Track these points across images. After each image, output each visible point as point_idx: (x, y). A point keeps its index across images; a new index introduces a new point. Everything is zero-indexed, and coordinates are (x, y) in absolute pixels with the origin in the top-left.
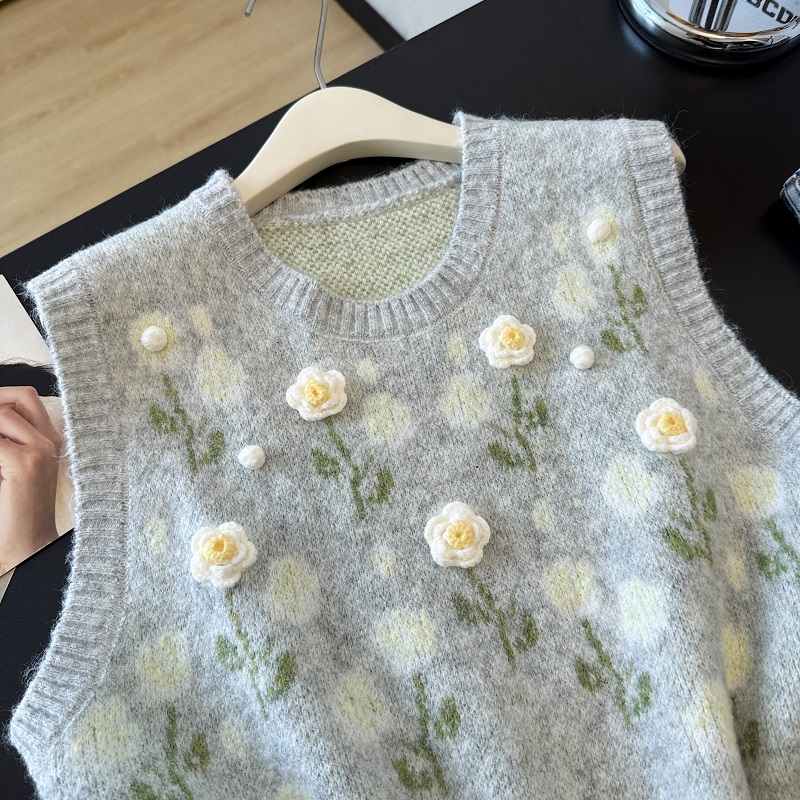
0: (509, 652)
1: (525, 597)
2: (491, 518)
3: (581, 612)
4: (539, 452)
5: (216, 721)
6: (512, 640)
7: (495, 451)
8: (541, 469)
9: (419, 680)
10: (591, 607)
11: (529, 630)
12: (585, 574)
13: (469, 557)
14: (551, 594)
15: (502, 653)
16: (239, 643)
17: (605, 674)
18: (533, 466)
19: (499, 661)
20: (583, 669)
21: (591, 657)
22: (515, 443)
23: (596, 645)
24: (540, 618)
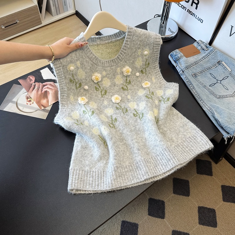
0: (124, 113)
1: (126, 107)
2: (122, 97)
3: (134, 108)
4: (129, 88)
5: (84, 121)
6: (124, 111)
7: (122, 88)
8: (129, 91)
9: (111, 116)
10: (136, 107)
11: (127, 111)
12: (135, 103)
13: (118, 101)
14: (130, 106)
15: (123, 113)
16: (86, 110)
17: (137, 115)
18: (128, 90)
19: (122, 114)
20: (134, 114)
21: (135, 113)
22: (125, 87)
23: (136, 111)
24: (128, 109)
